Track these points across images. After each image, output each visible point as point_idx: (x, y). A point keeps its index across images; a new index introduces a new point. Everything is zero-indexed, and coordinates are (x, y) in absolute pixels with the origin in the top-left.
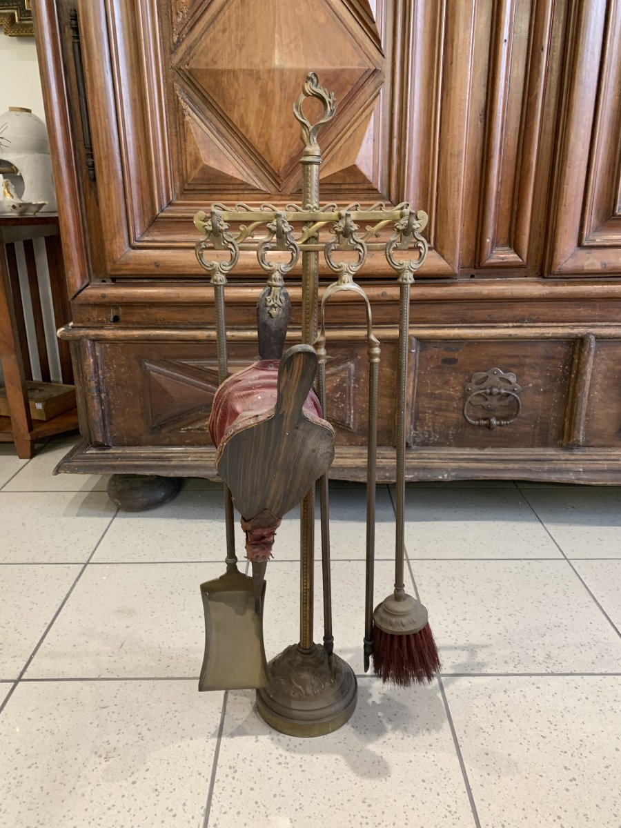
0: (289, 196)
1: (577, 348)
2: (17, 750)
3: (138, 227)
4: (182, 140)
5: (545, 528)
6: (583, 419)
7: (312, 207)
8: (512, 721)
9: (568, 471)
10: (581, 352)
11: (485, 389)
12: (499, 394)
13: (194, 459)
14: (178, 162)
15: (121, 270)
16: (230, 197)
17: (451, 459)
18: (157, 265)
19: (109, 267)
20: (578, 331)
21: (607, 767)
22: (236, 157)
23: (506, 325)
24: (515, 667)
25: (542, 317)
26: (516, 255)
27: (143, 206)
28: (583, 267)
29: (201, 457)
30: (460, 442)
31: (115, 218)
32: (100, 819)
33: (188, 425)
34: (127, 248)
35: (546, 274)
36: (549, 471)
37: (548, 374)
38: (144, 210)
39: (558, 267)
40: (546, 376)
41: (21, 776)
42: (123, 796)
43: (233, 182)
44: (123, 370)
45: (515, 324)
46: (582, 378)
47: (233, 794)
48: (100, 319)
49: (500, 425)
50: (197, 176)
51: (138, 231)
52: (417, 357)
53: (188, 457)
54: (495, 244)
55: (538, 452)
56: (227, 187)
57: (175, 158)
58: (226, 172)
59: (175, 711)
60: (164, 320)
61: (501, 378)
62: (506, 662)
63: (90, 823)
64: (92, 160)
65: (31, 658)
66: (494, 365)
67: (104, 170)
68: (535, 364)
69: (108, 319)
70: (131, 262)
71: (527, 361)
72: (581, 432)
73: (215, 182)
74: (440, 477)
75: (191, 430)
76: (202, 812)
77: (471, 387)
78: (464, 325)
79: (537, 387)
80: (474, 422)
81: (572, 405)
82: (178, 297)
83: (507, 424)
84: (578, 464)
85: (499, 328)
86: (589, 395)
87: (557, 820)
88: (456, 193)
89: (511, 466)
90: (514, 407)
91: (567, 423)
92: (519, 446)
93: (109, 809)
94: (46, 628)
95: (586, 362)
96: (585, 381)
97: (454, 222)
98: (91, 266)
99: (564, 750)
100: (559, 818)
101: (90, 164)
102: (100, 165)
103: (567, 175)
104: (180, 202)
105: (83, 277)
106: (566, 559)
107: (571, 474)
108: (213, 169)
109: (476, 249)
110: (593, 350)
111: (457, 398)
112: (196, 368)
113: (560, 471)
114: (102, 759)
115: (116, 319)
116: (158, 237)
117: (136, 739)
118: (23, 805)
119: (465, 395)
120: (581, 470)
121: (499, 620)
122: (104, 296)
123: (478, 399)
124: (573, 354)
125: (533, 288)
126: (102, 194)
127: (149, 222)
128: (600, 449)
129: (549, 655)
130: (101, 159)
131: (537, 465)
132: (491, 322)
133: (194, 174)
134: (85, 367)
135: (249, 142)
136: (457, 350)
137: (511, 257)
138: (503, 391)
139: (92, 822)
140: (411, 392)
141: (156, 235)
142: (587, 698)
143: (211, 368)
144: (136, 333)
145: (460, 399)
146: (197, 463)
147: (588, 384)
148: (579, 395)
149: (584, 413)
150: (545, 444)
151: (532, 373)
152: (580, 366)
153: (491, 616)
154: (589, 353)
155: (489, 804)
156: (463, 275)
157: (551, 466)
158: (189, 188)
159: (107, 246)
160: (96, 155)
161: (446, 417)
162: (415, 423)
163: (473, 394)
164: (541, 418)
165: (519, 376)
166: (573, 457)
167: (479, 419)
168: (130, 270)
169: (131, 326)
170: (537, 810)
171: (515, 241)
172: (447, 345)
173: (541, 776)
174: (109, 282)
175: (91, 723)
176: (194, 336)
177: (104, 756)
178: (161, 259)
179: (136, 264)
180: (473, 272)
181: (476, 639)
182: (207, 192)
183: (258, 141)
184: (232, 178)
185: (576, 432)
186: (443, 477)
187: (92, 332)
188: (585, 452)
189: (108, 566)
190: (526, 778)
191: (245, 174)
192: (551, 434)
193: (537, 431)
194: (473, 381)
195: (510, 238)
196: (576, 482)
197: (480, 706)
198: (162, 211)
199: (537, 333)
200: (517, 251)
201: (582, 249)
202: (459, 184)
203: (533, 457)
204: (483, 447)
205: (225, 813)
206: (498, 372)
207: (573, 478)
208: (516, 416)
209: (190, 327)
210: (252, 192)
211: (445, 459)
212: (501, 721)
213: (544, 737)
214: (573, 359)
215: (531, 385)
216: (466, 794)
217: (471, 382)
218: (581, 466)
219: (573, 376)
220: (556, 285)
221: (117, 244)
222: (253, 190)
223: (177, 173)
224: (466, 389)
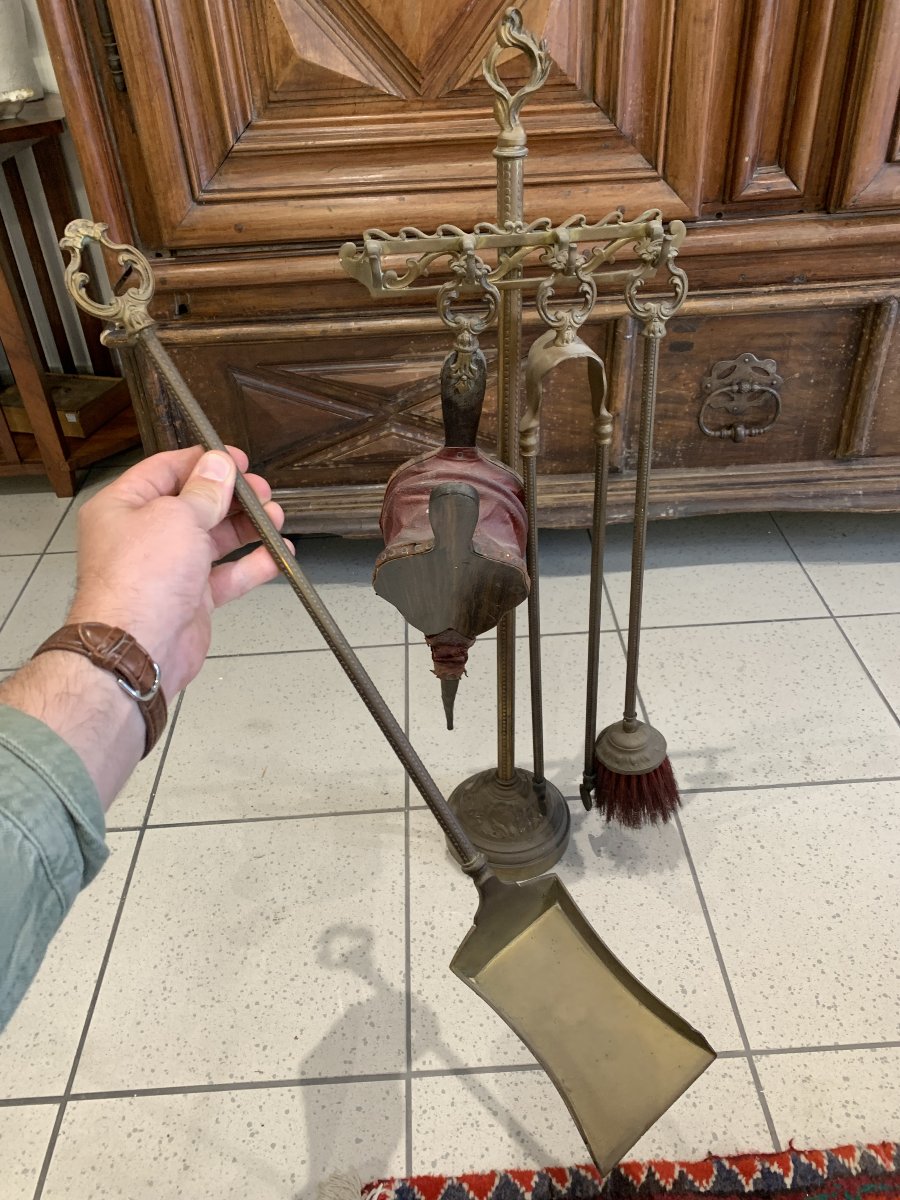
0: (435, 101)
1: (870, 319)
2: (166, 916)
3: (203, 167)
4: (259, 15)
5: (804, 570)
6: (870, 417)
7: (514, 225)
8: (762, 847)
9: (842, 495)
10: (875, 324)
11: (731, 385)
12: (751, 391)
13: (318, 507)
14: (255, 53)
15: (185, 239)
16: (342, 108)
17: (678, 487)
18: (239, 228)
19: (166, 237)
20: (875, 294)
21: (878, 898)
22: (347, 40)
23: (766, 289)
24: (766, 776)
25: (821, 274)
26: (787, 180)
27: (207, 133)
28: (891, 195)
29: (327, 504)
30: (692, 460)
31: (166, 156)
32: (285, 991)
33: (304, 458)
34: (191, 204)
35: (832, 209)
36: (816, 497)
37: (824, 358)
38: (209, 140)
39: (853, 198)
40: (821, 361)
41: (179, 947)
42: (305, 964)
43: (346, 85)
44: (201, 385)
45: (780, 288)
46: (872, 364)
47: (435, 955)
48: (160, 313)
49: (750, 435)
50: (288, 78)
51: (204, 175)
52: (634, 344)
53: (309, 504)
54: (757, 161)
55: (801, 467)
56: (336, 93)
57: (249, 47)
58: (333, 69)
59: (348, 857)
60: (254, 308)
61: (754, 368)
62: (754, 771)
63: (273, 997)
64: (117, 57)
65: (152, 798)
66: (747, 349)
67: (139, 76)
68: (805, 344)
69: (172, 313)
70: (200, 226)
71: (794, 340)
72: (864, 439)
73: (317, 87)
74: (664, 515)
75: (308, 465)
76: (402, 977)
77: (712, 382)
78: (704, 292)
79: (805, 377)
80: (713, 433)
81: (856, 402)
82: (275, 276)
83: (759, 433)
84: (860, 483)
85: (757, 295)
86: (881, 385)
87: (818, 965)
88: (701, 86)
89: (763, 492)
90: (772, 407)
91: (845, 427)
92: (775, 461)
93: (292, 980)
94: (161, 755)
95: (882, 339)
96: (876, 367)
97: (696, 134)
98: (136, 233)
99: (826, 880)
100: (820, 962)
101: (115, 63)
102: (133, 69)
103: (880, 45)
104: (265, 122)
106: (832, 617)
107: (846, 499)
108: (311, 65)
109: (726, 173)
110: (893, 322)
111: (690, 399)
112: (307, 378)
113: (830, 496)
114: (272, 923)
115: (183, 309)
116: (235, 181)
117: (307, 895)
118: (191, 980)
119: (703, 394)
120: (861, 492)
121: (744, 712)
123: (720, 398)
124: (863, 327)
125: (812, 232)
126: (141, 118)
127: (219, 158)
128: (888, 459)
129: (809, 758)
130: (132, 58)
131: (800, 489)
132: (744, 285)
133: (286, 74)
134: (149, 386)
135: (368, 15)
136: (694, 330)
137: (780, 183)
138: (757, 387)
139: (276, 996)
140: (624, 397)
141: (232, 180)
142: (855, 813)
143: (330, 377)
144: (217, 332)
145: (693, 401)
146: (321, 512)
147: (880, 370)
148: (867, 387)
149: (870, 413)
150: (811, 456)
151: (800, 358)
152: (871, 346)
153: (733, 707)
154: (886, 326)
155: (737, 951)
156: (705, 214)
157: (819, 489)
158: (276, 99)
159: (160, 203)
160: (123, 50)
161: (673, 426)
162: (629, 437)
163: (713, 394)
164: (809, 421)
165: (780, 363)
166: (850, 474)
167: (720, 428)
168: (199, 238)
169: (207, 321)
170: (793, 955)
171: (788, 156)
172: (677, 323)
173: (798, 913)
174: (167, 256)
175: (248, 878)
176: (304, 332)
177: (272, 917)
178: (245, 218)
179: (206, 229)
180: (722, 208)
181: (715, 741)
182: (305, 103)
183: (383, 11)
184: (344, 79)
185: (857, 440)
186: (667, 514)
188: (867, 464)
189: (222, 660)
190: (781, 917)
191: (363, 68)
192: (822, 442)
193: (801, 439)
194: (715, 374)
195: (779, 154)
196: (853, 510)
197: (723, 831)
198: (238, 140)
199: (812, 301)
200: (790, 173)
201: (891, 166)
202: (705, 70)
203: (794, 477)
204: (724, 465)
205: (429, 977)
206: (751, 360)
207: (849, 504)
208: (774, 419)
209: (294, 317)
210: (376, 99)
211: (671, 487)
212: (750, 848)
213: (802, 866)
214: (862, 334)
215: (797, 375)
216: (710, 941)
217: (711, 375)
218: (861, 487)
219: (859, 359)
220: (847, 225)
221: (175, 199)
222: (378, 96)
223: (255, 73)
224: (704, 386)
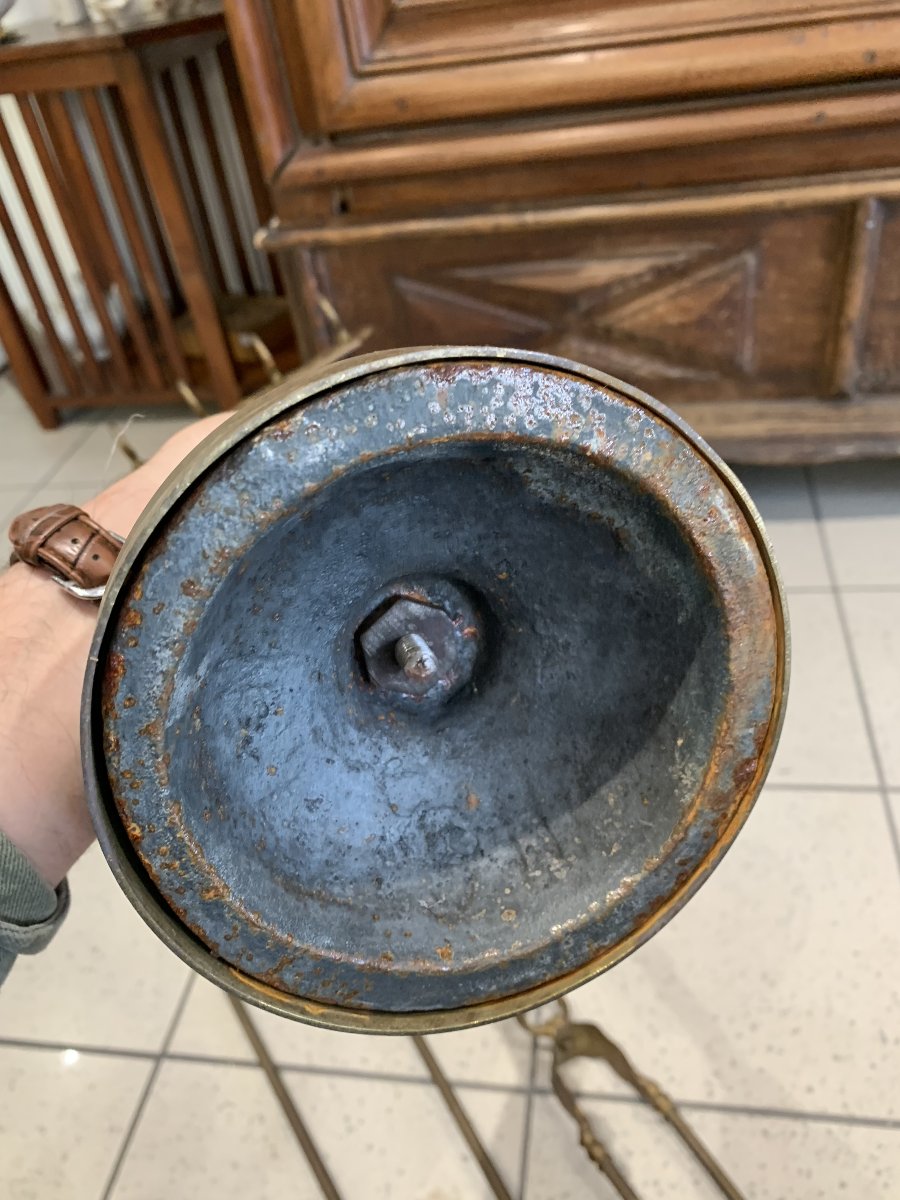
3: (363, 33)
15: (344, 120)
18: (401, 104)
19: (323, 118)
34: (349, 79)
44: (364, 295)
51: (365, 42)
52: (877, 236)
69: (332, 211)
70: (359, 104)
82: (442, 161)
105: (284, 140)
112: (477, 282)
115: (344, 207)
122: (320, 172)
127: (382, 22)
141: (397, 46)
143: (503, 281)
144: (377, 230)
162: (863, 356)
168: (357, 118)
174: (326, 144)
176: (473, 227)
178: (408, 92)
179: (366, 108)
187: (309, 236)
221: (332, 75)
